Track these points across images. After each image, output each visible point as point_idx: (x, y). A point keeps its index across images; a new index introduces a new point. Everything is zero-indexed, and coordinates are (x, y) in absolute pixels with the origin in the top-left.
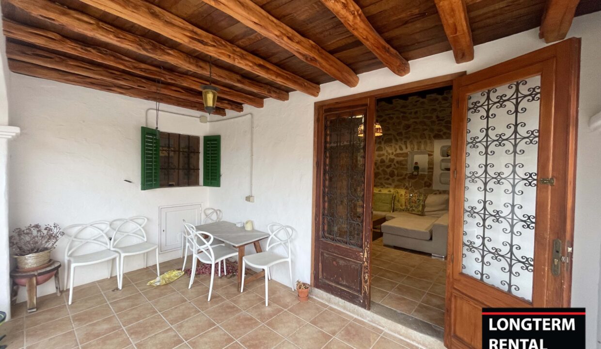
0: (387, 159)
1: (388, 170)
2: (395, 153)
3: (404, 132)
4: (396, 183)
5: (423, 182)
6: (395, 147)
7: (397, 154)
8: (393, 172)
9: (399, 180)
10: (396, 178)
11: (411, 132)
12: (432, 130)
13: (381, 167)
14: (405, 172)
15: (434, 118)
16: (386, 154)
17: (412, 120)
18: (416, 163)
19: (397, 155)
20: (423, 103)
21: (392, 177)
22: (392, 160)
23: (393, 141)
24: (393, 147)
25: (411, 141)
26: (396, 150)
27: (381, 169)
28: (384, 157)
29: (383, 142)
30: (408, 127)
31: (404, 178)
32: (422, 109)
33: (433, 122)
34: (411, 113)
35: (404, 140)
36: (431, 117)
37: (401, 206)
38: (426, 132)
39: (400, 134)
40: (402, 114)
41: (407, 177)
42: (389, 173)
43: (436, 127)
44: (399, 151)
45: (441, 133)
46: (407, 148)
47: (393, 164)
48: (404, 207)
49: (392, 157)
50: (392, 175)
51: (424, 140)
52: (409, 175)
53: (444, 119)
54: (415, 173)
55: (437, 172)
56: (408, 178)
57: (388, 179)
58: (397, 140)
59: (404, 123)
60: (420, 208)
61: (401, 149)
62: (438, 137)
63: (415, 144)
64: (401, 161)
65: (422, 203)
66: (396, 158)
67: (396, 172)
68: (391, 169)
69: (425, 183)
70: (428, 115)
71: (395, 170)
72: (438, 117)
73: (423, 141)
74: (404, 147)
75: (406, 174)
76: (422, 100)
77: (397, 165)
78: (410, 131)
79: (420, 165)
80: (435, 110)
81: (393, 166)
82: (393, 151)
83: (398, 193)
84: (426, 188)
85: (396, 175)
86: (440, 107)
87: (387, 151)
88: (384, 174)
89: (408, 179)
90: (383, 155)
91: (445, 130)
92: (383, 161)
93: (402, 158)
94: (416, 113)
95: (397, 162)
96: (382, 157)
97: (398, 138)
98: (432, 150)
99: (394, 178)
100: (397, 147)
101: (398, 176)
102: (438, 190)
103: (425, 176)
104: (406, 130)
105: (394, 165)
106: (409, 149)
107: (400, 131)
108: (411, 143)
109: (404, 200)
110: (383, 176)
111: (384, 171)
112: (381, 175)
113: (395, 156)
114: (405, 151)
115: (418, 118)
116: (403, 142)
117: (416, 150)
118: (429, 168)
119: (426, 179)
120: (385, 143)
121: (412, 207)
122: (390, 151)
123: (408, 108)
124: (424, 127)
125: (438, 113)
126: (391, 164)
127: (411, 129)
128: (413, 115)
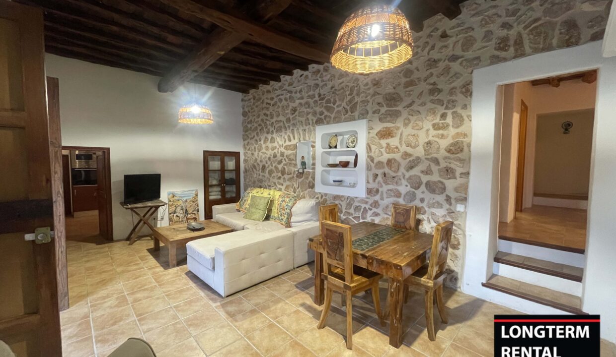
0: (278, 152)
1: (280, 167)
2: (284, 145)
3: (291, 117)
4: (287, 183)
5: (307, 182)
6: (284, 137)
7: (287, 146)
8: (284, 168)
9: (288, 180)
11: (297, 117)
12: (315, 114)
13: (274, 163)
14: (293, 169)
15: (317, 98)
16: (277, 147)
17: (297, 102)
18: (303, 157)
19: (287, 148)
20: (307, 77)
21: (283, 175)
22: (282, 154)
23: (283, 130)
25: (298, 129)
26: (285, 142)
27: (274, 165)
28: (276, 151)
29: (274, 131)
30: (294, 110)
31: (293, 177)
32: (306, 85)
33: (315, 102)
34: (296, 93)
35: (292, 128)
36: (314, 96)
38: (310, 116)
39: (288, 120)
40: (289, 95)
41: (295, 176)
42: (281, 170)
43: (318, 109)
44: (288, 143)
45: (323, 117)
47: (283, 159)
49: (282, 149)
50: (283, 172)
51: (308, 127)
52: (297, 173)
53: (325, 97)
54: (301, 170)
55: (318, 168)
57: (280, 178)
58: (285, 128)
59: (291, 105)
61: (290, 140)
62: (319, 122)
63: (301, 132)
64: (290, 155)
65: (289, 210)
66: (285, 151)
67: (286, 169)
68: (282, 165)
69: (309, 183)
70: (311, 93)
71: (285, 167)
72: (320, 95)
74: (292, 137)
75: (295, 172)
76: (306, 73)
77: (287, 160)
78: (296, 116)
80: (317, 85)
81: (284, 162)
82: (283, 142)
84: (310, 189)
85: (287, 172)
86: (323, 81)
87: (278, 143)
88: (277, 172)
89: (295, 178)
91: (326, 113)
92: (275, 156)
93: (290, 152)
94: (301, 91)
95: (287, 157)
96: (274, 151)
97: (286, 125)
98: (314, 140)
99: (285, 176)
100: (286, 137)
101: (288, 174)
102: (320, 193)
103: (309, 175)
104: (293, 114)
105: (285, 160)
106: (297, 140)
107: (288, 116)
110: (275, 174)
111: (276, 167)
112: (274, 172)
113: (285, 148)
114: (293, 142)
115: (302, 98)
116: (291, 131)
117: (302, 140)
118: (313, 164)
120: (277, 132)
122: (281, 143)
123: (294, 85)
124: (308, 110)
125: (320, 90)
126: (282, 159)
127: (297, 113)
128: (298, 95)
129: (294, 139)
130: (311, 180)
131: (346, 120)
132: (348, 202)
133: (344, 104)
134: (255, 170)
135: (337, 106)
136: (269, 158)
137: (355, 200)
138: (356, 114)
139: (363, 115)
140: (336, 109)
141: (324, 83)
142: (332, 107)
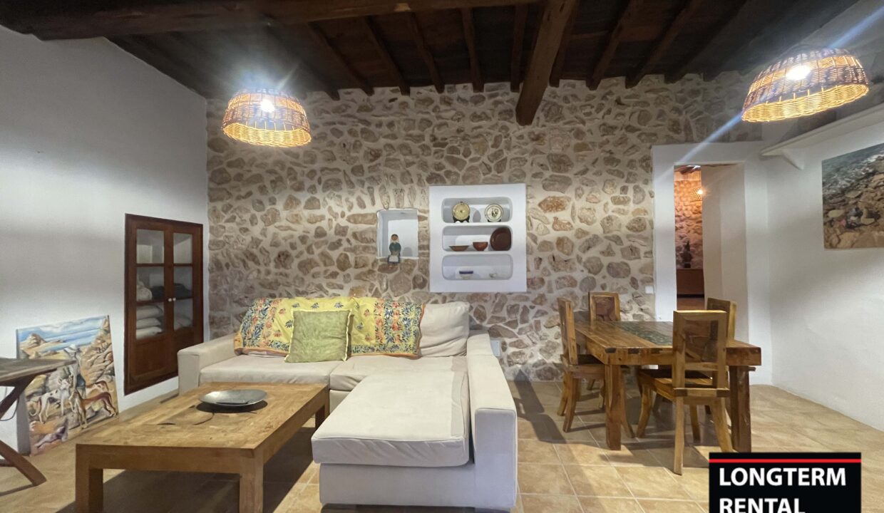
0: (330, 228)
1: (335, 254)
2: (348, 214)
3: (366, 166)
4: (354, 283)
5: (411, 278)
6: (347, 200)
7: (353, 215)
8: (346, 257)
9: (358, 277)
10: (352, 271)
11: (381, 168)
12: (424, 166)
13: (318, 248)
14: (370, 258)
15: (427, 141)
16: (328, 216)
17: (383, 141)
18: (395, 237)
19: (354, 219)
20: (404, 105)
21: (343, 269)
22: (342, 231)
23: (344, 186)
24: (343, 199)
25: (383, 187)
26: (350, 208)
27: (317, 252)
28: (324, 224)
29: (319, 188)
30: (376, 155)
31: (371, 272)
32: (404, 117)
33: (425, 148)
34: (379, 125)
35: (367, 184)
36: (421, 137)
37: (368, 339)
38: (412, 169)
39: (358, 170)
40: (361, 126)
41: (376, 269)
42: (338, 261)
43: (431, 160)
44: (357, 210)
45: (442, 173)
46: (373, 203)
47: (344, 239)
48: (374, 342)
49: (343, 222)
50: (343, 264)
51: (409, 186)
52: (380, 263)
53: (447, 144)
54: (394, 259)
55: (438, 253)
56: (379, 270)
57: (334, 275)
58: (351, 184)
59: (367, 145)
60: (411, 341)
61: (362, 205)
62: (435, 179)
63: (391, 194)
64: (361, 233)
65: (414, 328)
66: (351, 226)
67: (351, 257)
68: (340, 250)
69: (415, 279)
70: (416, 132)
71: (348, 254)
72: (434, 139)
73: (406, 188)
74: (367, 200)
75: (376, 261)
76: (402, 98)
77: (353, 241)
78: (380, 164)
79: (401, 241)
80: (429, 123)
81: (345, 244)
82: (345, 210)
83: (358, 307)
84: (417, 290)
85: (353, 264)
86: (439, 117)
87: (330, 209)
88: (325, 265)
89: (378, 273)
90: (322, 218)
91: (449, 167)
92: (320, 233)
93: (362, 227)
94: (391, 125)
95: (355, 235)
96: (318, 224)
97: (353, 179)
98: (426, 209)
99: (348, 271)
100: (353, 200)
101: (357, 266)
102: (439, 294)
103: (414, 266)
104: (372, 161)
105: (348, 241)
106: (379, 205)
107: (357, 163)
108: (383, 189)
109: (374, 324)
110: (322, 268)
111: (324, 255)
112: (318, 265)
113: (349, 220)
114: (369, 209)
115: (394, 137)
116: (365, 190)
117: (393, 208)
118: (420, 248)
119: (416, 271)
120: (327, 187)
121: (392, 340)
122: (338, 210)
123: (374, 112)
124: (408, 157)
125: (433, 130)
126: (340, 240)
127: (381, 160)
128: (385, 130)
130: (419, 273)
131: (486, 182)
132: (497, 301)
133: (485, 159)
134: (250, 264)
135: (472, 160)
136: (303, 239)
137: (508, 297)
138: (505, 175)
139: (516, 178)
140: (469, 164)
141: (441, 121)
142: (463, 160)
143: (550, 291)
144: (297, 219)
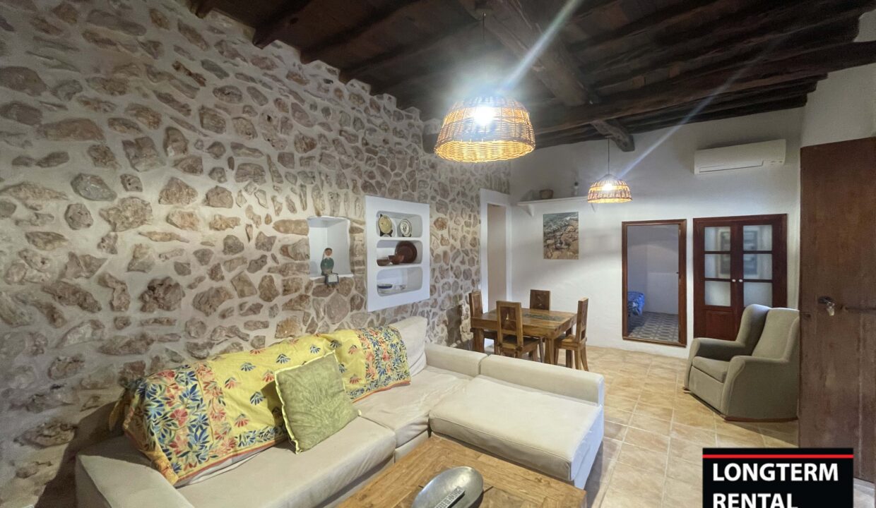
0: (249, 237)
1: (256, 278)
2: (275, 219)
3: (297, 155)
4: (282, 316)
5: (347, 299)
6: (273, 199)
7: (284, 222)
8: (272, 280)
9: (289, 306)
10: (280, 300)
11: (315, 163)
12: (358, 171)
13: (230, 270)
14: (305, 278)
15: (360, 143)
16: (245, 220)
17: (317, 129)
18: (328, 251)
19: (283, 226)
20: (340, 92)
21: (269, 299)
22: (264, 243)
23: (268, 176)
24: (269, 197)
25: (317, 188)
26: (278, 211)
27: (228, 276)
28: (239, 232)
29: (230, 174)
30: (310, 145)
31: (302, 298)
32: (340, 108)
33: (358, 151)
34: (313, 107)
35: (300, 182)
36: (355, 138)
37: (354, 381)
38: (348, 172)
39: (286, 159)
40: (292, 99)
41: (310, 294)
42: (261, 286)
43: (364, 166)
44: (286, 214)
45: (374, 182)
47: (268, 254)
48: (363, 382)
49: (269, 231)
50: (268, 293)
51: (344, 190)
52: (315, 285)
53: (377, 152)
54: (333, 278)
56: (313, 294)
57: (256, 309)
58: (277, 176)
59: (298, 128)
61: (292, 209)
62: (368, 188)
63: (326, 197)
64: (295, 246)
66: (279, 235)
67: (278, 280)
68: (263, 272)
69: (353, 299)
70: (350, 129)
71: (274, 276)
72: (366, 143)
73: (342, 192)
74: (296, 200)
75: (310, 283)
76: (337, 83)
77: (279, 256)
78: (313, 157)
80: (361, 123)
81: (270, 263)
82: (271, 212)
85: (280, 290)
86: (369, 121)
87: (249, 209)
88: (242, 294)
89: (312, 297)
90: (236, 221)
91: (379, 177)
92: (232, 246)
93: (292, 238)
94: (326, 111)
95: (284, 250)
96: (229, 232)
97: (282, 170)
98: (361, 219)
99: (275, 301)
100: (281, 199)
101: (286, 291)
103: (352, 284)
104: (305, 151)
105: (274, 258)
106: (310, 212)
107: (286, 150)
108: (317, 190)
109: (363, 361)
110: (236, 301)
111: (241, 280)
112: (230, 297)
113: (277, 227)
114: (301, 215)
115: (328, 127)
116: (298, 190)
117: (326, 215)
118: (356, 263)
119: (354, 292)
120: (241, 176)
121: (384, 372)
122: (259, 211)
123: (308, 87)
124: (343, 157)
125: (365, 133)
126: (264, 257)
127: (316, 152)
128: (318, 114)
129: (304, 208)
131: (405, 198)
132: (414, 311)
133: (404, 176)
135: (396, 175)
137: (419, 305)
138: (416, 194)
139: (422, 199)
140: (393, 178)
141: (371, 125)
142: (388, 173)
143: (440, 296)
144: (190, 221)
